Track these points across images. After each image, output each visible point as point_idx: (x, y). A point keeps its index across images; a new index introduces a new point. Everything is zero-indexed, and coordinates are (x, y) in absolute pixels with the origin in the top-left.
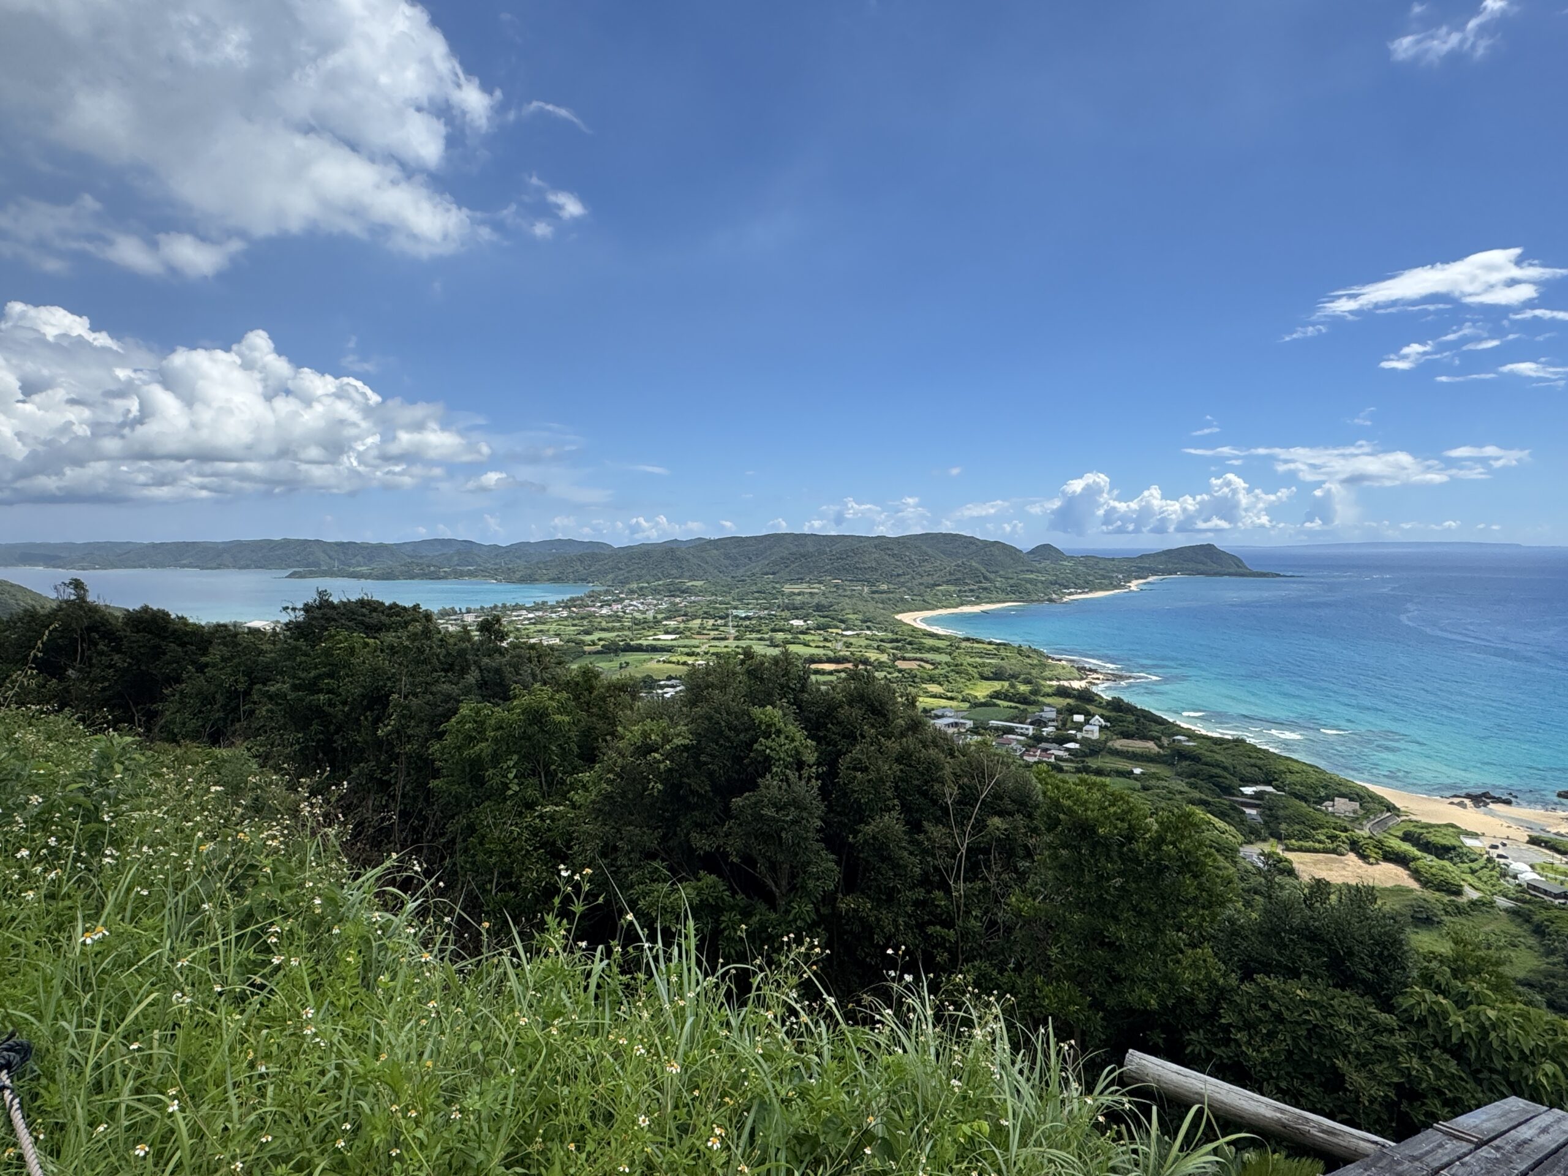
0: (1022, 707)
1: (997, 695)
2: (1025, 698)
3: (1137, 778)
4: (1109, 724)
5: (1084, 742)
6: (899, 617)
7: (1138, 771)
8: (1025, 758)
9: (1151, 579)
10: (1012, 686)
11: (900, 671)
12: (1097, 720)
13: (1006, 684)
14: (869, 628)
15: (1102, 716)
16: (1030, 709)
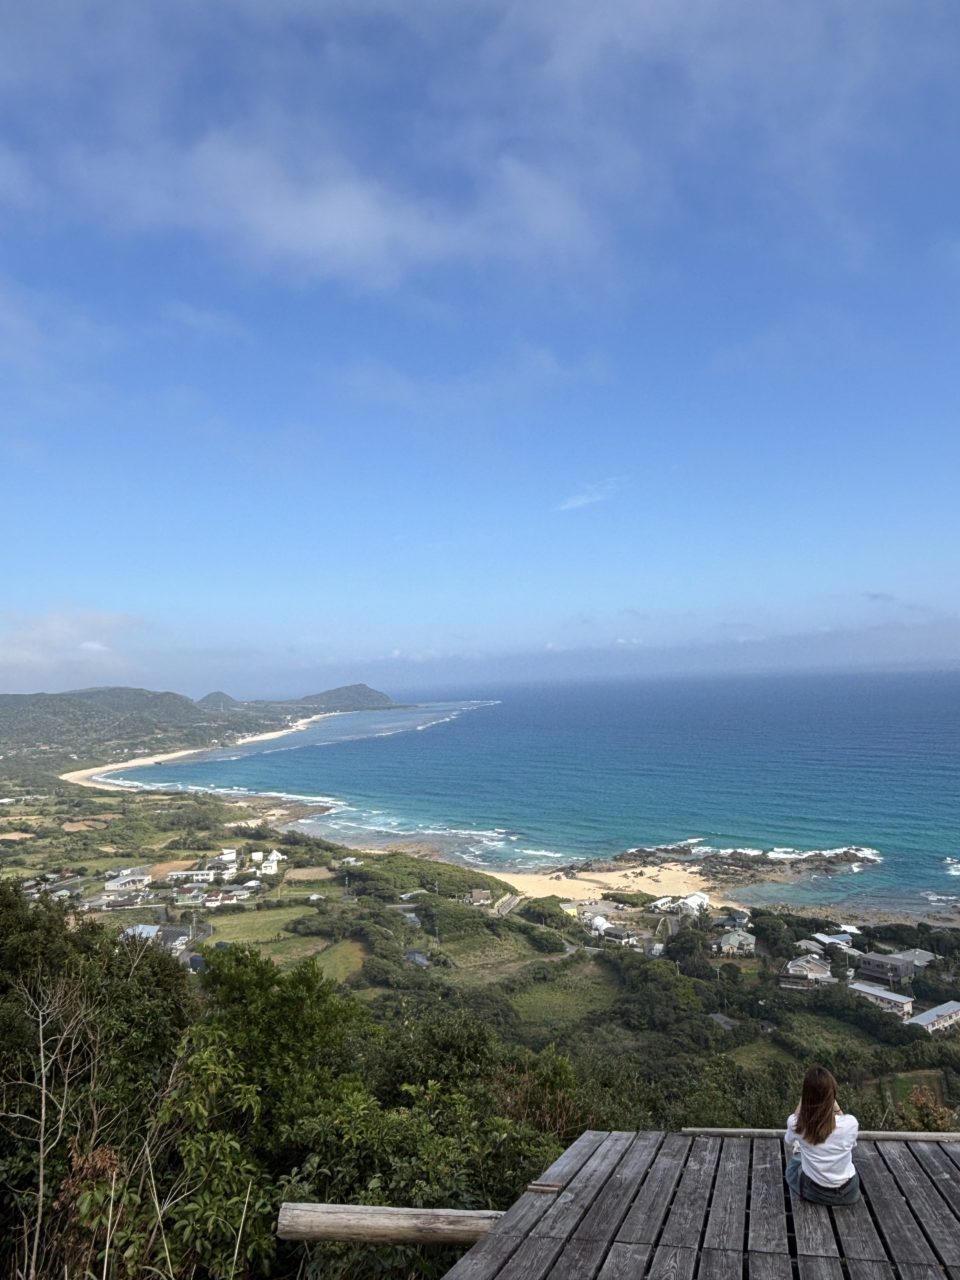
0: (201, 853)
1: (174, 845)
2: (204, 845)
3: (313, 904)
4: (285, 857)
5: (265, 878)
6: (64, 777)
7: (314, 897)
8: (208, 904)
9: (315, 718)
10: (190, 834)
11: (68, 834)
12: (276, 856)
13: (184, 834)
14: (28, 793)
15: (279, 850)
16: (209, 854)
